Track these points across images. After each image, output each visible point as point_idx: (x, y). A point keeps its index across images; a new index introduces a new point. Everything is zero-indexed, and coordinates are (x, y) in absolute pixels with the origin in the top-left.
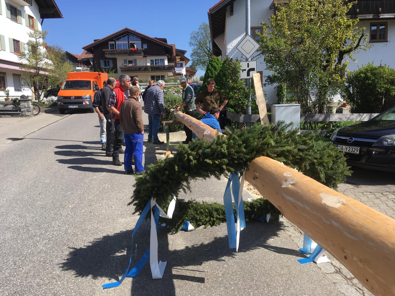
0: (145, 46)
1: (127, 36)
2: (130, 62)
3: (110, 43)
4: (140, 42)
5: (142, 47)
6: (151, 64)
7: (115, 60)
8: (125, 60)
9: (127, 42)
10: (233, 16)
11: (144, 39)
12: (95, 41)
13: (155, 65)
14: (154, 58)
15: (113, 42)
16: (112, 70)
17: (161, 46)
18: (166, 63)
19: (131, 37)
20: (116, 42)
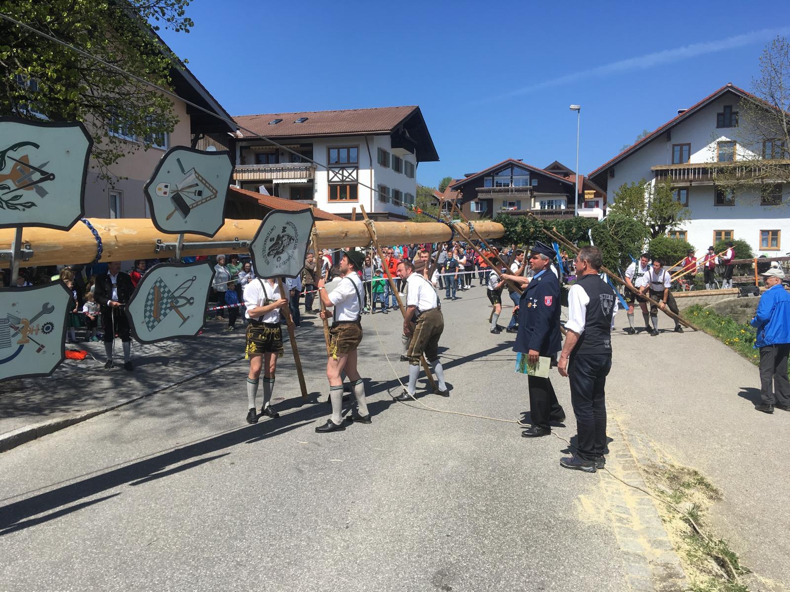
0: (535, 183)
1: (510, 169)
2: (511, 204)
3: (485, 178)
4: (529, 177)
5: (530, 185)
6: (541, 208)
7: (490, 202)
8: (504, 202)
9: (510, 177)
10: (614, 179)
11: (534, 174)
12: (467, 176)
13: (546, 208)
14: (546, 200)
15: (491, 178)
16: (485, 217)
17: (559, 182)
18: (563, 207)
19: (516, 169)
20: (495, 178)
